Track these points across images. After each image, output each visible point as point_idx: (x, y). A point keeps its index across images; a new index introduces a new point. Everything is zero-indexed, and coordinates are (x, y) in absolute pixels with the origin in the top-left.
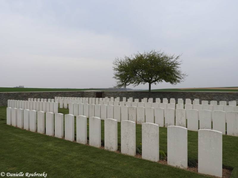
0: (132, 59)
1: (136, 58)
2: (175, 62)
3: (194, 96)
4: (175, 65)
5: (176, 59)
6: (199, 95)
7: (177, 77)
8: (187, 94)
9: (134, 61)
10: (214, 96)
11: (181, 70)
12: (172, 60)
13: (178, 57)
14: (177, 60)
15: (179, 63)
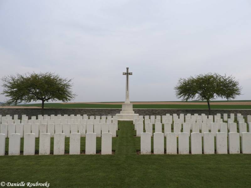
0: (25, 77)
1: (29, 77)
2: (68, 84)
3: (81, 112)
4: (68, 86)
5: (69, 81)
6: (85, 111)
7: (69, 96)
8: (76, 110)
9: (28, 80)
10: (96, 111)
11: (72, 91)
12: (65, 82)
13: (70, 80)
14: (69, 83)
15: (71, 85)
